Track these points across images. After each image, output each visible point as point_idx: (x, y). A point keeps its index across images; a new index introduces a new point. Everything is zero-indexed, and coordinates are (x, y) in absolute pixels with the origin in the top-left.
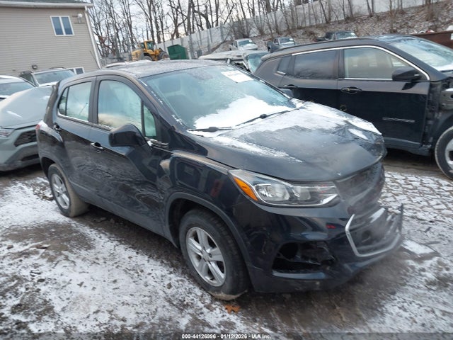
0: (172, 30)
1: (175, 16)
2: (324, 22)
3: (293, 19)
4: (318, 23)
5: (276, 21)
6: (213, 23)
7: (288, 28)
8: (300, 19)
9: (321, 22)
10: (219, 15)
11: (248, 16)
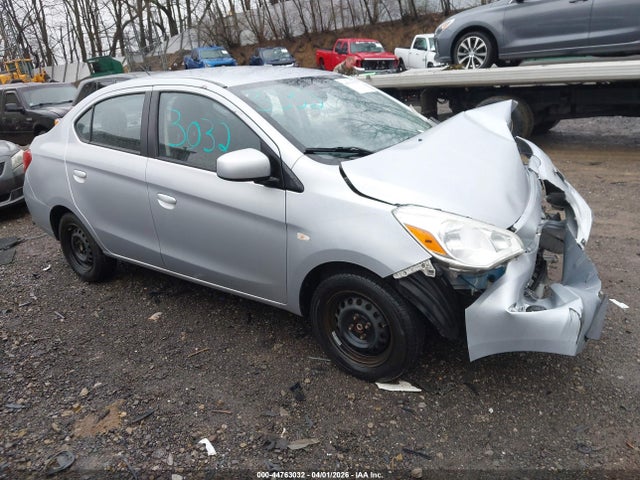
0: (112, 32)
1: (118, 7)
2: (368, 22)
3: (313, 16)
4: (357, 23)
5: (285, 19)
6: (181, 21)
7: (306, 31)
8: (326, 17)
9: (363, 23)
10: (192, 7)
11: (239, 9)
